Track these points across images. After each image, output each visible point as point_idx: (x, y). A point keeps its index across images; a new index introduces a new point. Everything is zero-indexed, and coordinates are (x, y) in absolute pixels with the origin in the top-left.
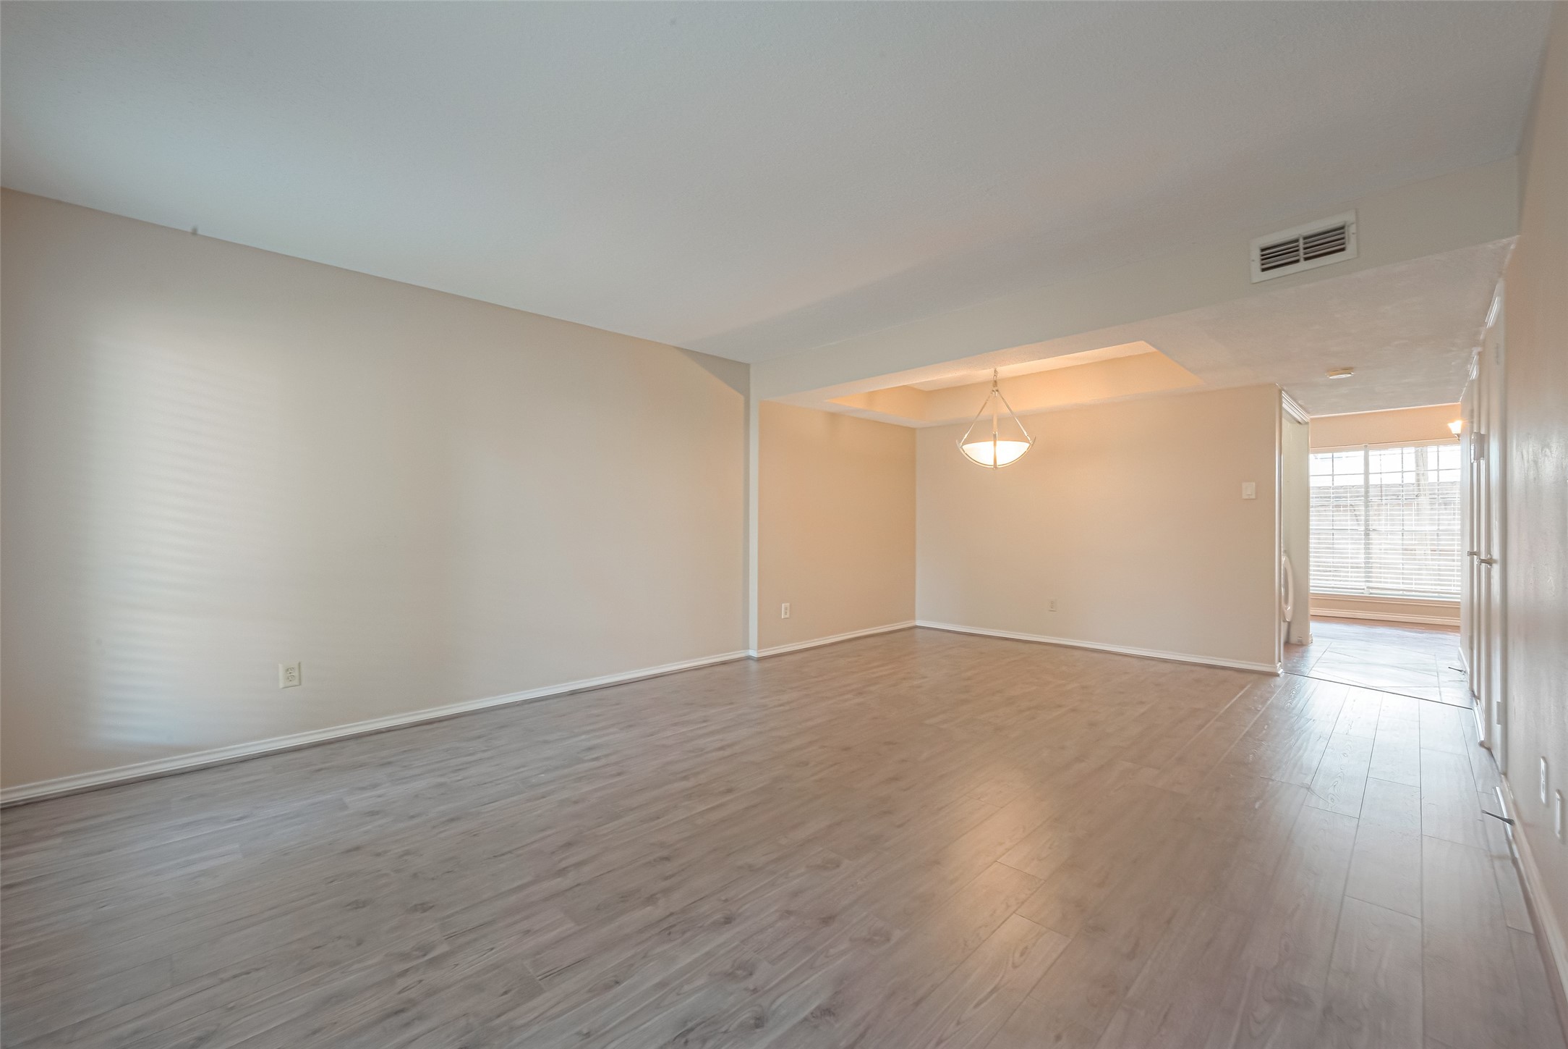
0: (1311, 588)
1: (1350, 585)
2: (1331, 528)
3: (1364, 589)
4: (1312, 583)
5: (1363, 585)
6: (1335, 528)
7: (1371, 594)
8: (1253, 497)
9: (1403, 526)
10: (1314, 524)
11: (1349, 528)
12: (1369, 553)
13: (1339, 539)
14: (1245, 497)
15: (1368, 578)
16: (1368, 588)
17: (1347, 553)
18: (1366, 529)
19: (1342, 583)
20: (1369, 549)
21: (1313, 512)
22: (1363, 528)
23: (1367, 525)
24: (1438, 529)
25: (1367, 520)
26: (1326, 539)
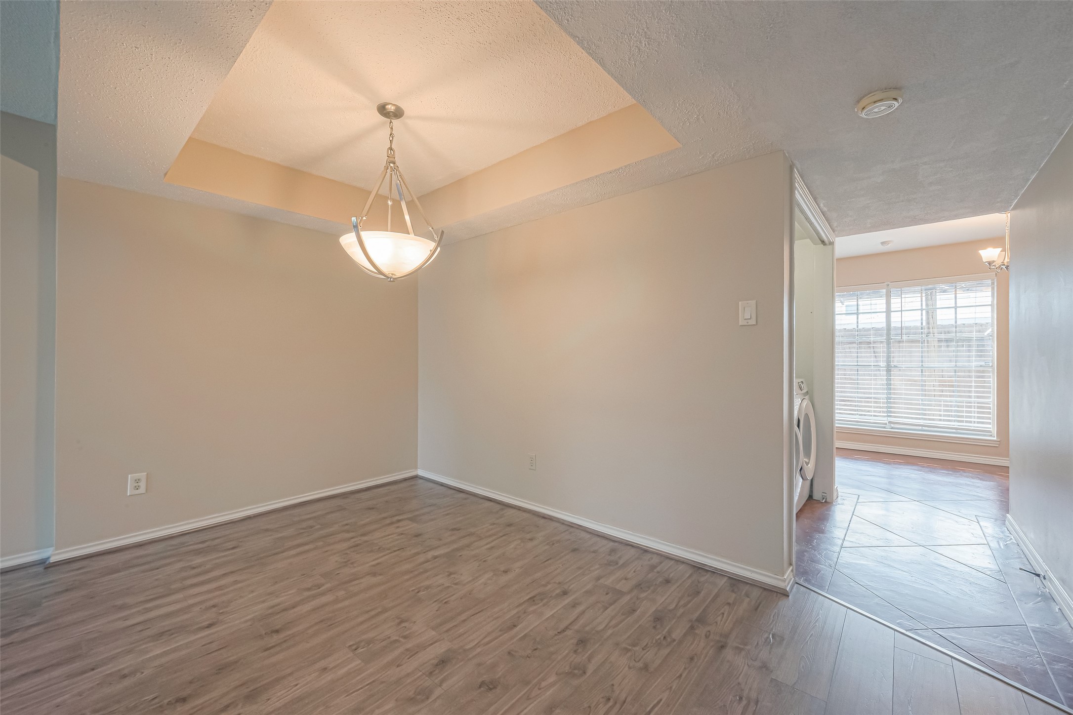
0: (836, 421)
1: (872, 419)
2: (856, 364)
3: (886, 424)
4: (837, 417)
5: (885, 420)
6: (859, 364)
7: (892, 428)
8: (753, 322)
9: (922, 362)
10: (839, 360)
11: (872, 364)
12: (890, 389)
13: (864, 375)
14: (741, 322)
15: (889, 413)
16: (890, 422)
17: (870, 388)
18: (888, 365)
19: (863, 417)
20: (890, 384)
21: (838, 349)
22: (883, 364)
23: (888, 361)
24: (956, 366)
25: (888, 357)
26: (852, 375)
